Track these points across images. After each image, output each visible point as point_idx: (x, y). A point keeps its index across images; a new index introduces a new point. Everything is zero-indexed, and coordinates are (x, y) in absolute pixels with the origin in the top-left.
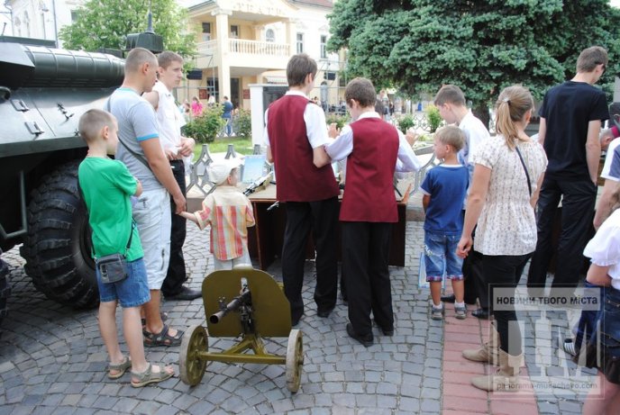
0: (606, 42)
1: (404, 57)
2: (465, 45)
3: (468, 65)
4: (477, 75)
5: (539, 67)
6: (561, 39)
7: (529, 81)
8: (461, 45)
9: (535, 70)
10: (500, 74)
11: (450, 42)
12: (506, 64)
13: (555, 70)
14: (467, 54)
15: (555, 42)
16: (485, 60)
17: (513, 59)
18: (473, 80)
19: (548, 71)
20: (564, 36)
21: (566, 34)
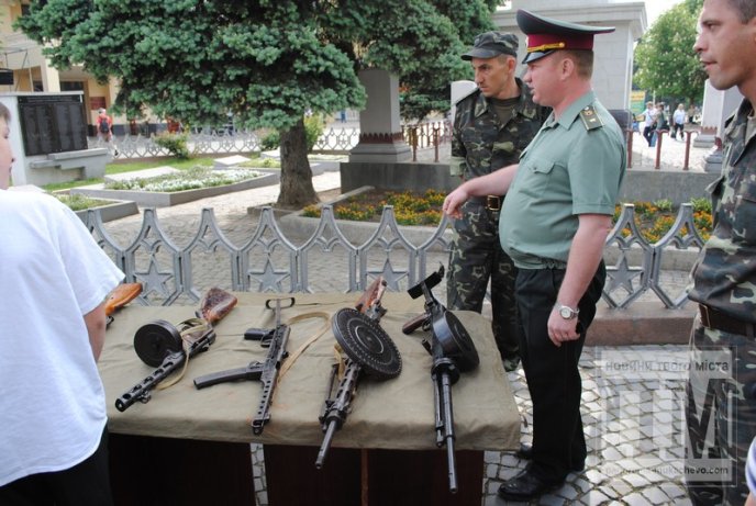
0: (422, 19)
1: (90, 46)
2: (183, 26)
3: (189, 58)
4: (210, 75)
5: (305, 60)
6: (357, 15)
7: (294, 82)
8: (177, 24)
9: (298, 64)
10: (246, 72)
11: (157, 19)
12: (243, 54)
13: (329, 63)
14: (185, 40)
15: (347, 21)
16: (217, 50)
17: (255, 47)
18: (204, 82)
19: (318, 66)
20: (362, 12)
21: (367, 7)
